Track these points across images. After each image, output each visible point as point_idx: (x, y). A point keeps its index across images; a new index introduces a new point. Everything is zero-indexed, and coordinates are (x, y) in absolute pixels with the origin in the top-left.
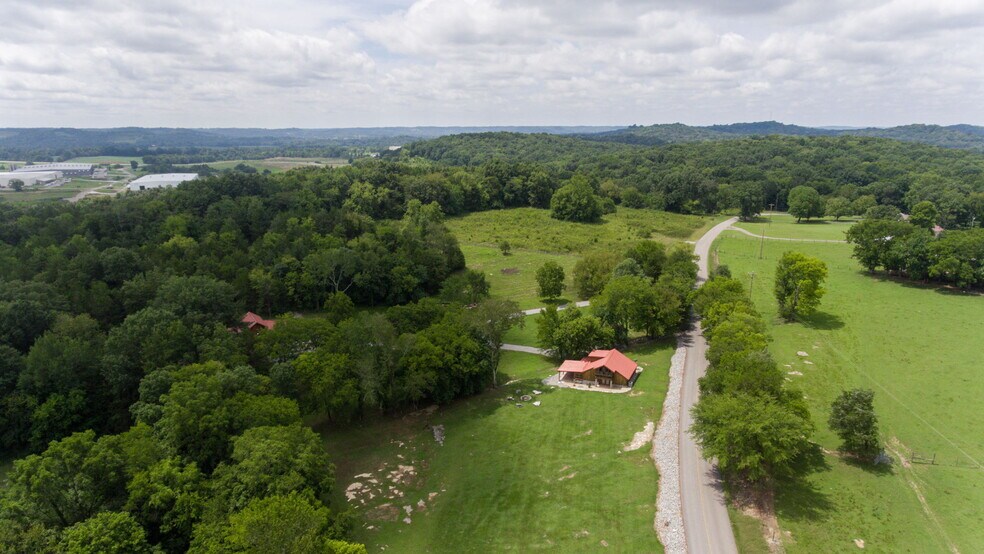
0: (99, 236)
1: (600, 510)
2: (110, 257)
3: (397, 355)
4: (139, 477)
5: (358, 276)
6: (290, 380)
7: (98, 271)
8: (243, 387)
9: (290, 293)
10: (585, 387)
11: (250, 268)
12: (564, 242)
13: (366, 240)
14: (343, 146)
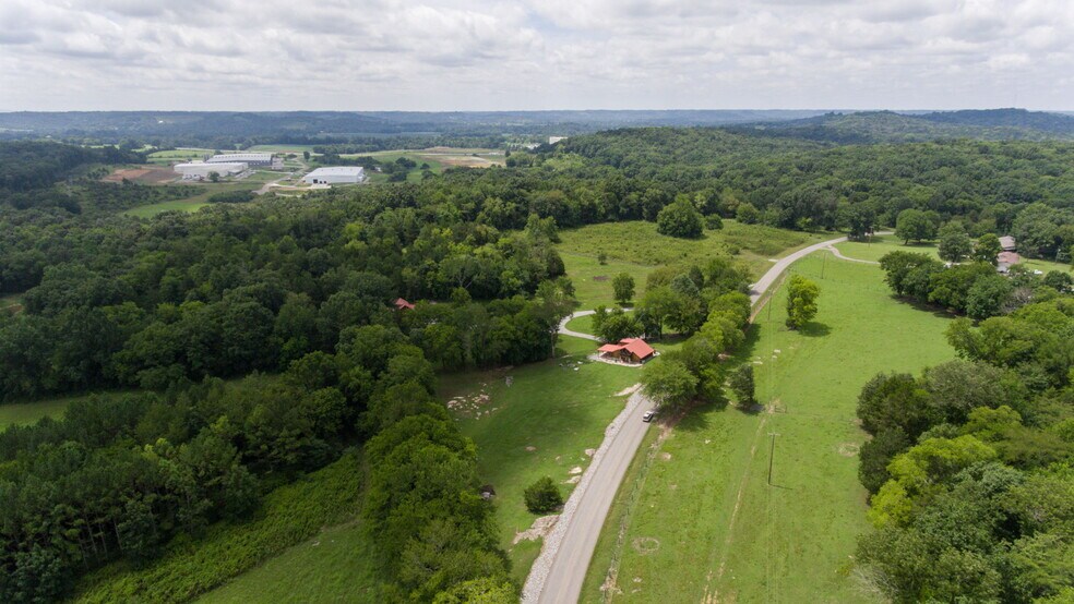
0: (299, 236)
2: (313, 255)
3: (487, 330)
4: (344, 374)
5: (476, 277)
6: (421, 339)
7: (305, 265)
8: (394, 338)
9: (429, 286)
10: (613, 362)
11: (403, 267)
12: (656, 255)
13: (488, 248)
14: (504, 135)
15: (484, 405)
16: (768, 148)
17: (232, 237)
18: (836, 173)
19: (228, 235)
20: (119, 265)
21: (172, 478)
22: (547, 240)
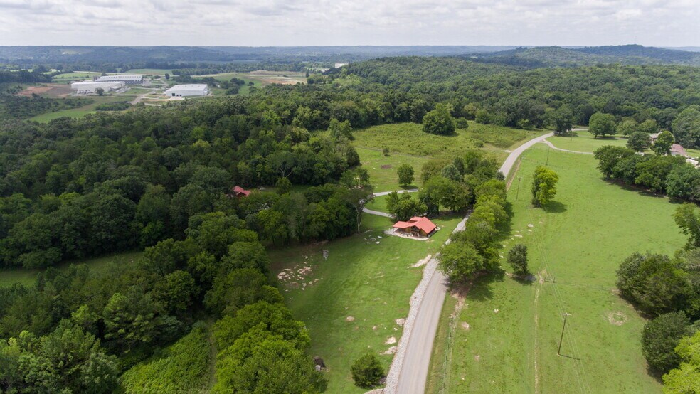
0: (158, 137)
1: (389, 291)
2: (168, 153)
3: (307, 213)
4: (192, 259)
5: (295, 169)
6: (255, 223)
7: (162, 161)
8: (233, 224)
9: (259, 176)
10: (405, 236)
11: (239, 161)
12: (425, 149)
13: (302, 145)
14: (303, 62)
15: (308, 277)
16: (484, 71)
17: (106, 138)
18: (537, 87)
19: (103, 137)
20: (14, 162)
21: (32, 373)
22: (346, 139)
